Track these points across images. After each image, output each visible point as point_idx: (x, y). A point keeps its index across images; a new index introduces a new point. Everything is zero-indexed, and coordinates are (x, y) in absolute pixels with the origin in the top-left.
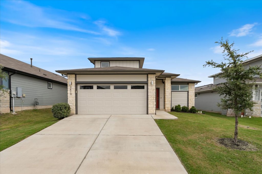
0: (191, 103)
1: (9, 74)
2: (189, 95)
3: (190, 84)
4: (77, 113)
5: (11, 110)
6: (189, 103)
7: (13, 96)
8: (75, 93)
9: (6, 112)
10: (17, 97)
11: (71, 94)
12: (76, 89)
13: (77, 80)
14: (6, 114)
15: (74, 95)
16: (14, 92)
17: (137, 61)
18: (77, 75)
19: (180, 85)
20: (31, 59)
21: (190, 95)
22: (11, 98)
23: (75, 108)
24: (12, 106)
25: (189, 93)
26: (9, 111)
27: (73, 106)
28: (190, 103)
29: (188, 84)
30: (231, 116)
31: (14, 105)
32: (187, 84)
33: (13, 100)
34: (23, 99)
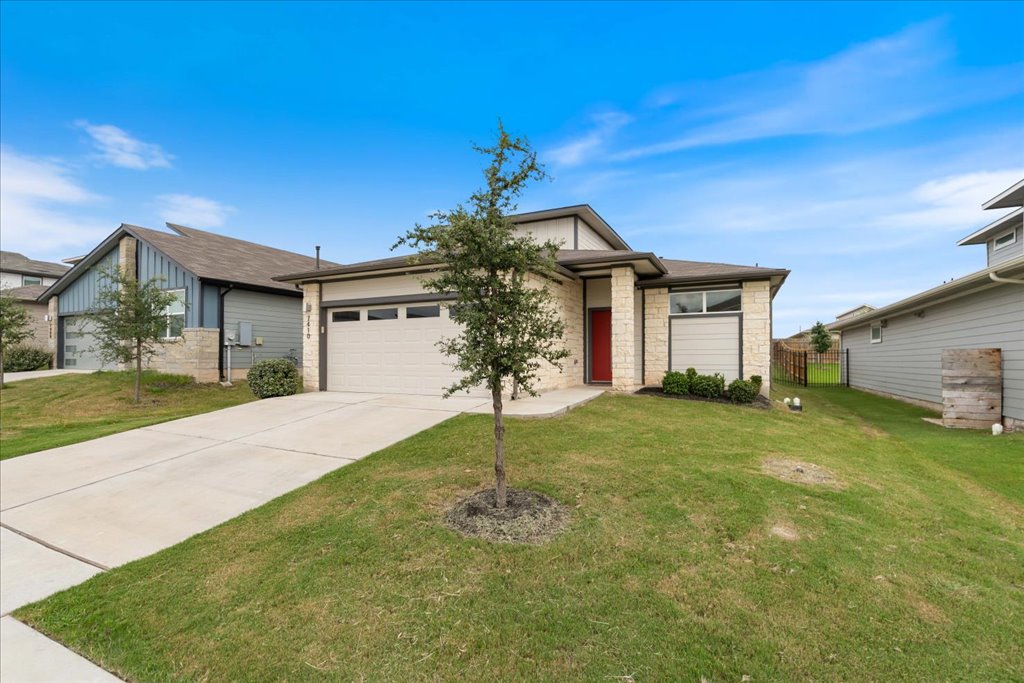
0: (752, 362)
1: (219, 291)
2: (744, 332)
3: (749, 284)
4: (323, 387)
5: (222, 377)
6: (744, 363)
7: (226, 343)
8: (318, 333)
9: (210, 381)
10: (239, 345)
11: (309, 336)
12: (323, 322)
13: (325, 299)
14: (209, 385)
15: (315, 338)
16: (229, 334)
17: (569, 219)
18: (324, 285)
19: (704, 293)
20: (318, 248)
21: (747, 330)
22: (222, 346)
23: (317, 374)
24: (224, 367)
25: (744, 322)
26: (216, 379)
27: (313, 368)
28: (750, 364)
29: (741, 287)
30: (958, 426)
31: (229, 365)
32: (737, 285)
33: (229, 352)
34: (257, 349)
